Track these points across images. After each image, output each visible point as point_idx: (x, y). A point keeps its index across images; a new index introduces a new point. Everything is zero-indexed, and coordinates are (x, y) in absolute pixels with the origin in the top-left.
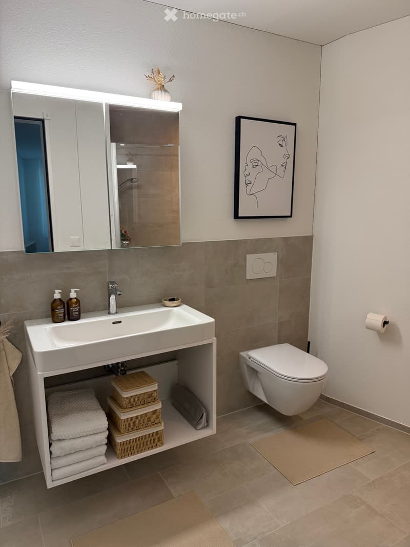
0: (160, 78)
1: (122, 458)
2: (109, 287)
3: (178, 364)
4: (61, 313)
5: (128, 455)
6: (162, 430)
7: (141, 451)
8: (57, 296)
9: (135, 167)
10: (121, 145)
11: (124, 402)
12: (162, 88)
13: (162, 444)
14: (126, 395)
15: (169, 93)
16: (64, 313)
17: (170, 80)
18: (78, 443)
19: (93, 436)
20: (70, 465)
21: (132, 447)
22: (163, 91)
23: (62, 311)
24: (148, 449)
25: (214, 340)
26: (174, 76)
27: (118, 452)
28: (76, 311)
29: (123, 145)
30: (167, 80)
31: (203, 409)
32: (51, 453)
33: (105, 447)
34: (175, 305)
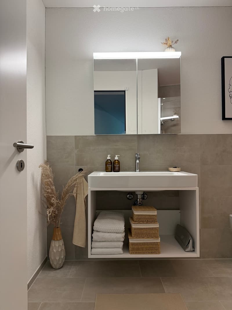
0: (170, 42)
1: (132, 253)
2: (135, 156)
3: (180, 212)
4: (110, 167)
5: (136, 253)
6: (159, 242)
7: (144, 253)
8: (109, 158)
9: (178, 117)
10: (164, 99)
11: (135, 218)
12: (170, 46)
13: (159, 253)
14: (136, 213)
15: (174, 48)
16: (112, 167)
17: (176, 42)
18: (107, 235)
19: (115, 234)
20: (102, 248)
21: (139, 249)
22: (170, 48)
23: (110, 166)
24: (149, 253)
25: (197, 189)
26: (178, 40)
27: (130, 249)
28: (117, 167)
29: (165, 98)
30: (174, 42)
31: (191, 237)
32: (92, 237)
33: (122, 244)
34: (176, 170)
